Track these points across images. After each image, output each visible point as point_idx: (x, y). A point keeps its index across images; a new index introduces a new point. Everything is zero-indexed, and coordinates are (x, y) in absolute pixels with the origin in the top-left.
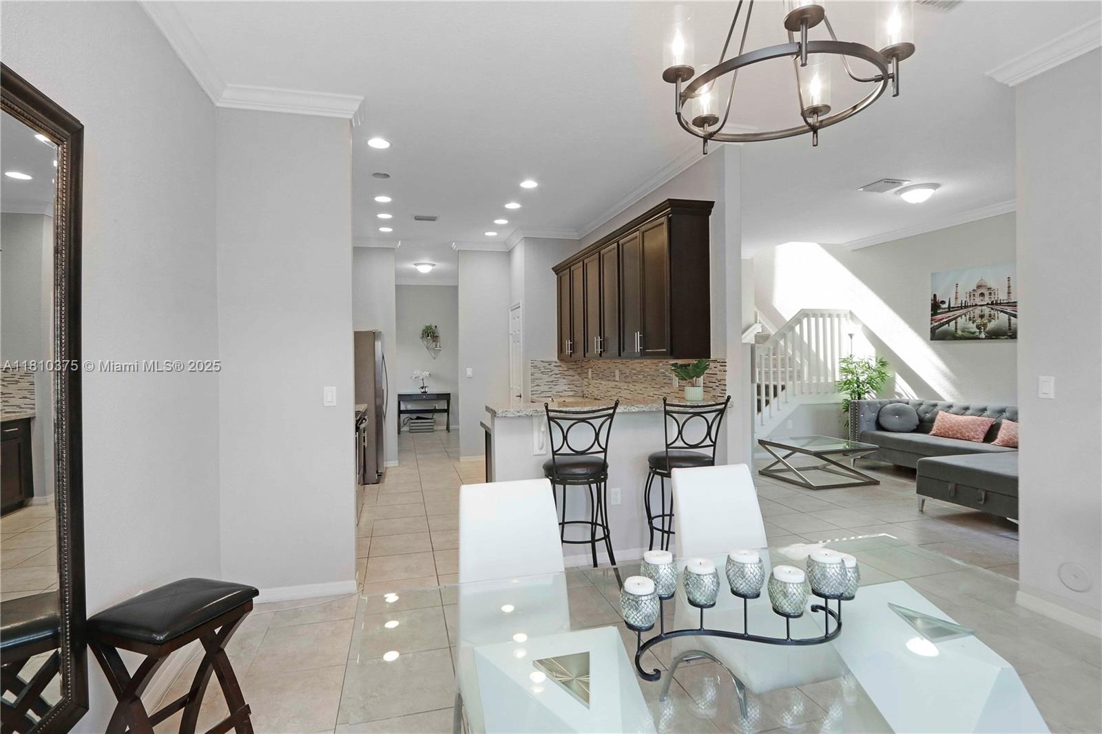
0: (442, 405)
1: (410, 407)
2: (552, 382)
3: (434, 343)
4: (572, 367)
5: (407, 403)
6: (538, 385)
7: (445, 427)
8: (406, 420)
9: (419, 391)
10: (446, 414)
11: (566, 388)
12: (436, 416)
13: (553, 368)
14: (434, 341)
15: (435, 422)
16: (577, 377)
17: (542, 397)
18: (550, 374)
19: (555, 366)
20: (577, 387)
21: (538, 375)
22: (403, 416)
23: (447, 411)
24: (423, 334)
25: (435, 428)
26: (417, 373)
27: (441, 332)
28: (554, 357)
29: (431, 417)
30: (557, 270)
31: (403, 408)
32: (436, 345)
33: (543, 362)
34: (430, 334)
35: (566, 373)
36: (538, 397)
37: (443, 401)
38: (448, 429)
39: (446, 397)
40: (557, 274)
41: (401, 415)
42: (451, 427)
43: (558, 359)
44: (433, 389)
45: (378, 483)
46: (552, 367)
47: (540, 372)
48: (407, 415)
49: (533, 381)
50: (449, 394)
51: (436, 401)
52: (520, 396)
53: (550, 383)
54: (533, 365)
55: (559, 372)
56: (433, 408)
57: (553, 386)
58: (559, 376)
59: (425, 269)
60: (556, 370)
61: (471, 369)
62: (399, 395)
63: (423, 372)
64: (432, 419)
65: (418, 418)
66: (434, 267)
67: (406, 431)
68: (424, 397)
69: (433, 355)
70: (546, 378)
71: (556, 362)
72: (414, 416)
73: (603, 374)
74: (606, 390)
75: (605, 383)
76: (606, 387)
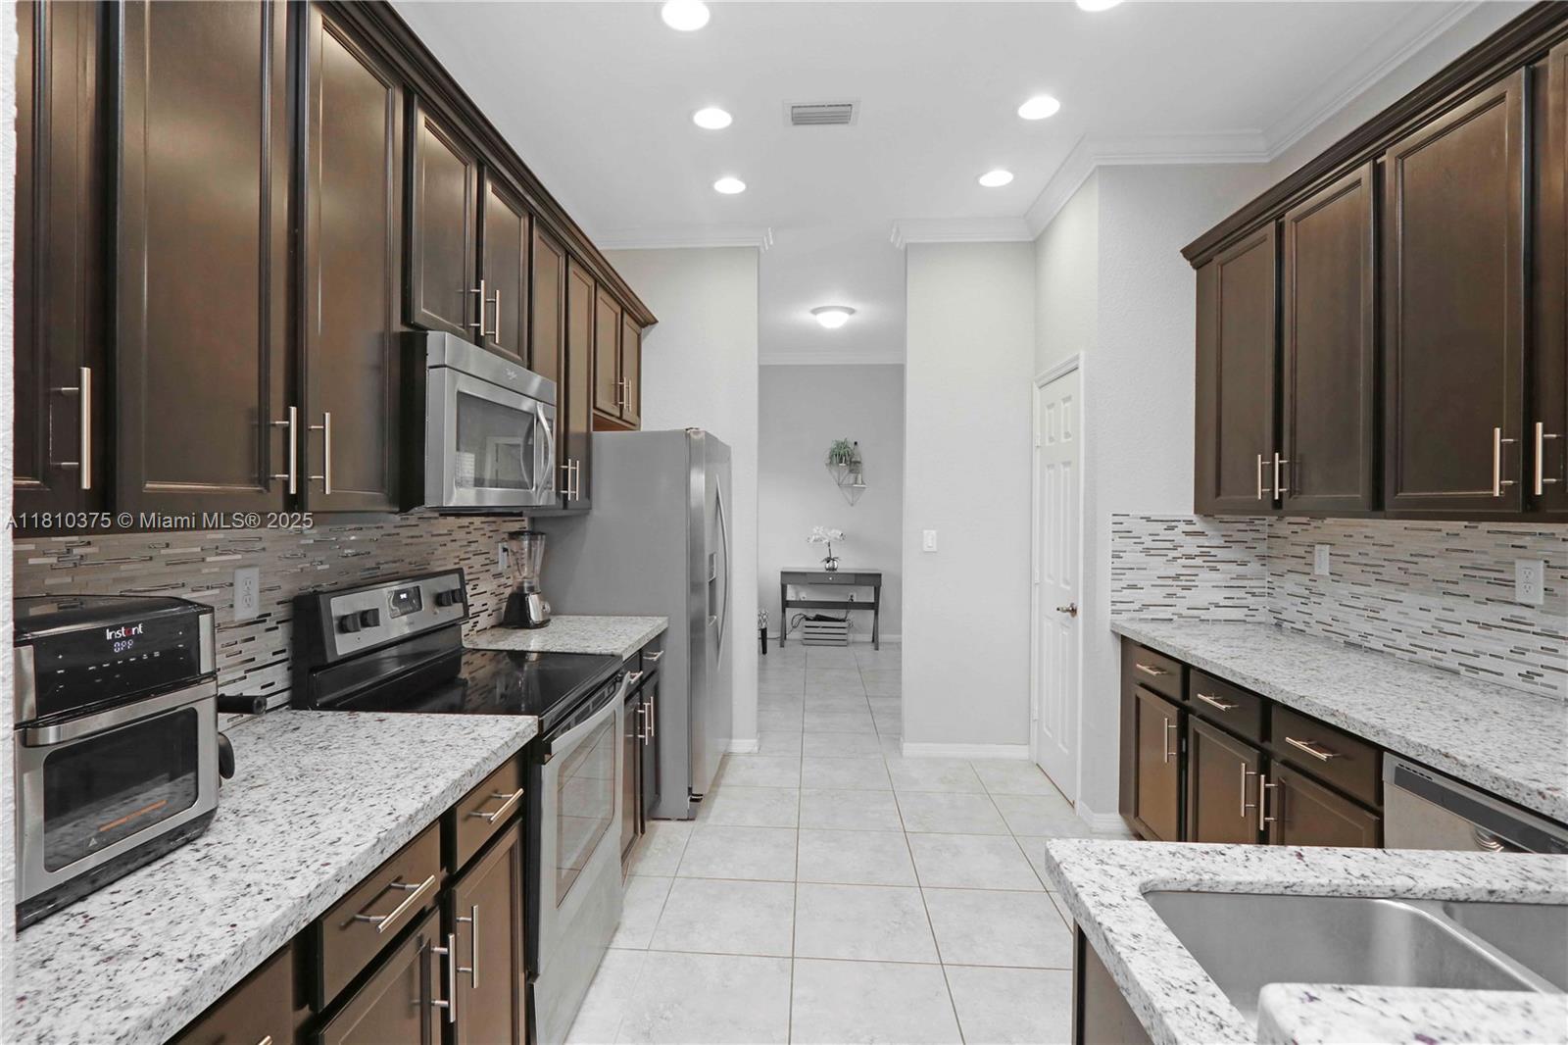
0: (865, 595)
1: (805, 595)
2: (1177, 577)
3: (852, 476)
4: (1238, 536)
5: (799, 588)
6: (1133, 587)
7: (869, 638)
8: (796, 620)
9: (820, 566)
10: (873, 612)
11: (1219, 597)
12: (853, 615)
13: (1180, 538)
14: (851, 471)
15: (850, 626)
16: (1254, 567)
17: (1145, 620)
18: (1172, 554)
19: (1187, 533)
20: (1253, 595)
21: (1134, 556)
22: (790, 612)
23: (874, 606)
24: (831, 458)
25: (851, 637)
26: (818, 531)
27: (865, 454)
28: (1184, 505)
29: (842, 616)
30: (1197, 254)
31: (791, 596)
32: (856, 479)
33: (1148, 519)
34: (845, 457)
35: (1221, 554)
36: (1132, 619)
37: (867, 588)
38: (875, 640)
39: (874, 580)
40: (1197, 267)
41: (787, 609)
42: (882, 637)
43: (1195, 512)
44: (847, 563)
45: (693, 819)
46: (1177, 535)
47: (1140, 547)
48: (798, 611)
49: (1118, 573)
50: (880, 575)
51: (855, 587)
52: (1074, 611)
53: (1170, 582)
54: (1118, 527)
55: (1197, 551)
56: (847, 600)
57: (1180, 593)
58: (1199, 561)
59: (833, 321)
60: (1191, 546)
61: (934, 532)
62: (782, 573)
63: (831, 529)
64: (843, 620)
65: (819, 618)
66: (853, 317)
67: (795, 640)
68: (831, 578)
69: (850, 498)
70: (1159, 566)
71: (1190, 522)
72: (812, 614)
73: (1412, 568)
74: (1433, 627)
75: (1425, 601)
76: (1431, 616)
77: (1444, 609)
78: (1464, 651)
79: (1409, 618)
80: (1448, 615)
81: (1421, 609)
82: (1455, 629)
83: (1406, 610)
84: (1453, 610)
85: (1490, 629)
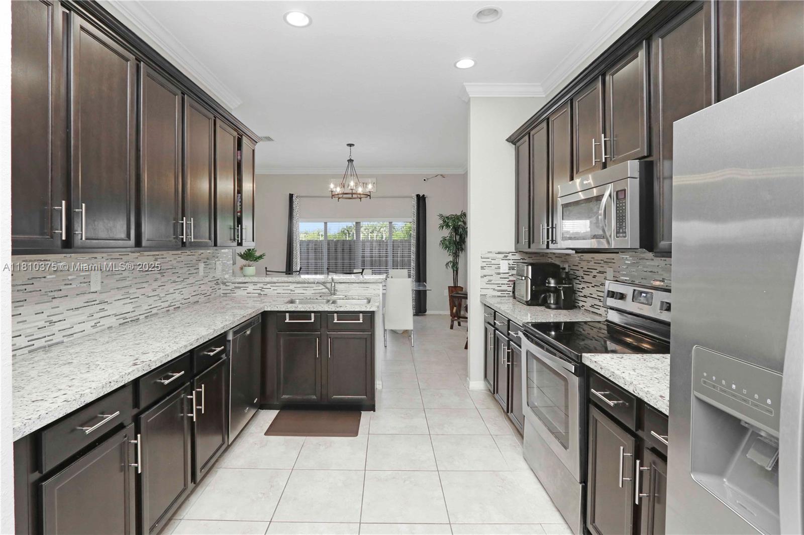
73: (29, 288)
74: (46, 322)
75: (38, 308)
76: (44, 316)
77: (52, 308)
78: (64, 328)
79: (29, 323)
80: (56, 311)
81: (36, 314)
82: (60, 317)
83: (24, 319)
84: (58, 307)
85: (79, 310)
